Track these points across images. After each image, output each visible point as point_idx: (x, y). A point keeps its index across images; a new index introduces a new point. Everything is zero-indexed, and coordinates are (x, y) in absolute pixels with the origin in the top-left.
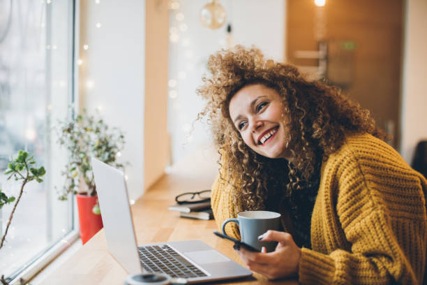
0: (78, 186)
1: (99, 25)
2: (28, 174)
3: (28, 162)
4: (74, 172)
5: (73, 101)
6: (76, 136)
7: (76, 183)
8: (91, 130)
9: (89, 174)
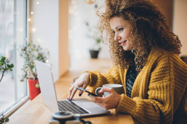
0: (29, 75)
1: (38, 3)
2: (6, 67)
3: (6, 62)
4: (27, 69)
5: (26, 37)
6: (28, 53)
7: (28, 73)
8: (35, 50)
9: (34, 70)
